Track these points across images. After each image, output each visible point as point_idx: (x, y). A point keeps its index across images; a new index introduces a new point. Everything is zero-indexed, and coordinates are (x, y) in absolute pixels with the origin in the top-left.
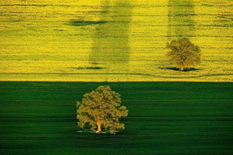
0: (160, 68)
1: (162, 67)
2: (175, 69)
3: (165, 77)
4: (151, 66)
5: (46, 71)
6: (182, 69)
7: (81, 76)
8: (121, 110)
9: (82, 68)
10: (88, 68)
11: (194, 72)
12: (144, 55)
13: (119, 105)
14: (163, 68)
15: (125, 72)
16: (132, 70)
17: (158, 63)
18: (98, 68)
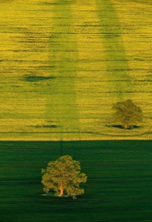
0: (106, 126)
1: (108, 124)
2: (120, 127)
3: (112, 136)
4: (99, 123)
5: (8, 130)
6: (126, 127)
7: (39, 134)
8: (81, 177)
9: (39, 127)
10: (45, 126)
11: (137, 130)
12: (92, 112)
13: (79, 172)
14: (109, 126)
15: (77, 130)
16: (83, 128)
17: (105, 120)
18: (53, 126)
